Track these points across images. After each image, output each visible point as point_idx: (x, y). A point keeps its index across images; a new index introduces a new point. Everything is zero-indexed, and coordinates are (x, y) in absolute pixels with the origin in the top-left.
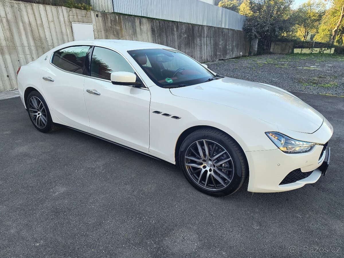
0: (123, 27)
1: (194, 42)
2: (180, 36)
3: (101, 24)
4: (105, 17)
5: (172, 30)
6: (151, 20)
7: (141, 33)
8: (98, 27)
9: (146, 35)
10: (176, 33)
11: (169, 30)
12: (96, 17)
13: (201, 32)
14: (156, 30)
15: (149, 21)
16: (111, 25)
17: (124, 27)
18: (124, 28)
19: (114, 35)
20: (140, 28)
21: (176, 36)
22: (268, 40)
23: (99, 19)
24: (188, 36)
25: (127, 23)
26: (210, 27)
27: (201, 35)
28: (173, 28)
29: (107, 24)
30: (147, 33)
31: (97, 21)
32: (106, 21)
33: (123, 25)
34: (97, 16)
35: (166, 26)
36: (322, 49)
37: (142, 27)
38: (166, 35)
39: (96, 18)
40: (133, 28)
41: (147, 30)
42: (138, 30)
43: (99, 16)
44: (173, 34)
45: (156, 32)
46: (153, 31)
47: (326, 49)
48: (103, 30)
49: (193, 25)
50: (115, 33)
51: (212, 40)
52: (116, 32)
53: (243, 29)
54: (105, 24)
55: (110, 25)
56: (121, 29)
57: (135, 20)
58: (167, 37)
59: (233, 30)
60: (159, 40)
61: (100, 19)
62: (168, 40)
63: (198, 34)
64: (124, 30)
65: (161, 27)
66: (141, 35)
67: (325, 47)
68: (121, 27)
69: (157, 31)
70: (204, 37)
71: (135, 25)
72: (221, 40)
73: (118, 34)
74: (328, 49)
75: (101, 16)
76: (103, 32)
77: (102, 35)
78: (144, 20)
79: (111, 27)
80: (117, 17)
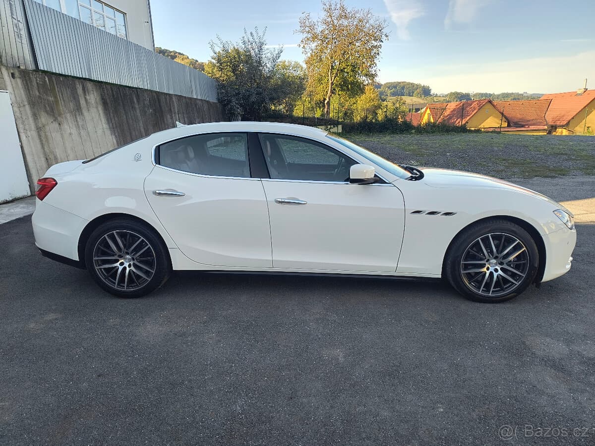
0: (58, 97)
1: (164, 122)
2: (144, 112)
3: (22, 92)
4: (27, 78)
5: (132, 102)
6: (99, 84)
7: (88, 108)
8: (18, 98)
9: (95, 110)
10: (137, 106)
11: (128, 102)
12: (11, 77)
13: (170, 105)
14: (108, 101)
15: (96, 86)
16: (39, 93)
17: (60, 96)
18: (60, 99)
19: (46, 112)
20: (85, 98)
21: (138, 111)
22: (255, 117)
23: (17, 83)
24: (154, 110)
25: (65, 90)
26: (180, 97)
27: (171, 109)
28: (133, 99)
29: (32, 91)
30: (97, 108)
31: (14, 85)
32: (29, 85)
33: (58, 94)
34: (13, 75)
35: (122, 94)
36: (327, 127)
37: (88, 97)
38: (125, 110)
39: (12, 79)
40: (74, 98)
41: (96, 103)
42: (82, 102)
43: (16, 76)
44: (133, 108)
45: (109, 105)
46: (105, 104)
47: (332, 126)
48: (26, 103)
49: (158, 94)
50: (48, 109)
51: (185, 118)
52: (49, 106)
53: (218, 99)
54: (29, 92)
55: (37, 93)
56: (57, 102)
57: (75, 84)
58: (126, 113)
59: (208, 102)
60: (116, 119)
61: (19, 81)
62: (128, 118)
63: (167, 109)
64: (61, 103)
65: (115, 96)
66: (89, 110)
67: (330, 124)
68: (56, 97)
69: (111, 104)
70: (175, 113)
71: (78, 95)
72: (196, 117)
73: (52, 110)
74: (334, 127)
75: (20, 76)
76: (27, 107)
77: (27, 114)
78: (89, 85)
79: (39, 97)
80: (47, 79)
